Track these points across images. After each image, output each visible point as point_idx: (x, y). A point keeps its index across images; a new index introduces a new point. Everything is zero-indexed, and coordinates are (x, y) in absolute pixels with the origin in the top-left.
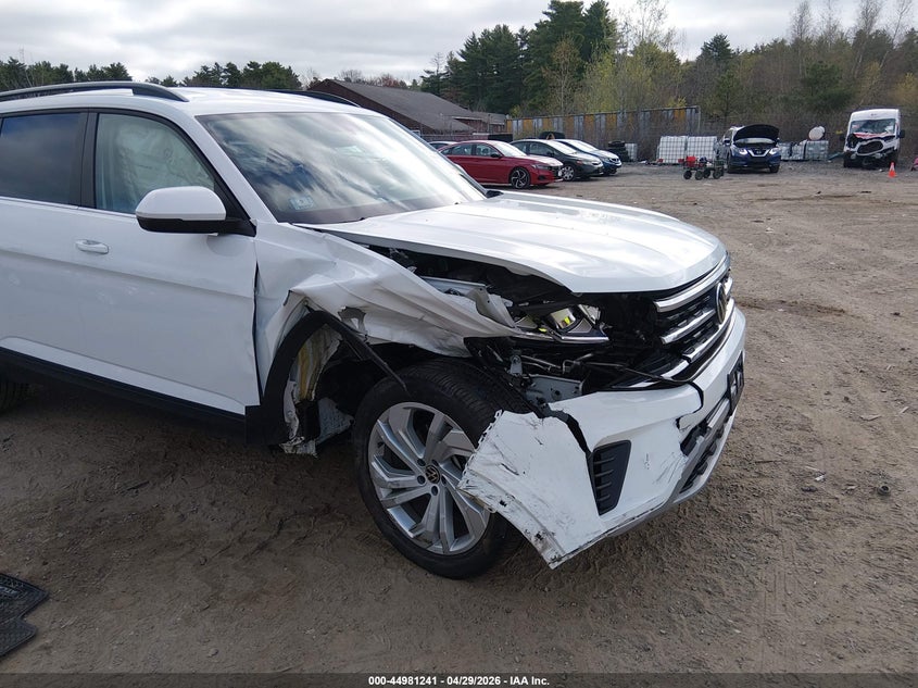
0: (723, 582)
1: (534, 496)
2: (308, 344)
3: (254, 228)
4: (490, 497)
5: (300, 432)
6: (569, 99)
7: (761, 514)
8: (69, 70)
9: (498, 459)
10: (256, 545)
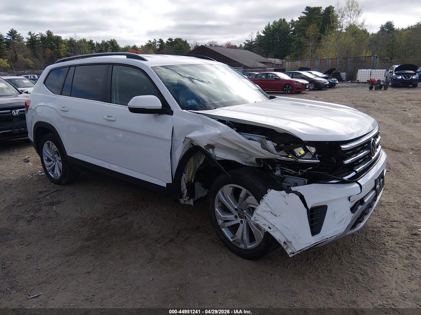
0: (369, 271)
1: (283, 226)
2: (192, 159)
3: (172, 112)
4: (264, 225)
5: (187, 195)
6: (314, 52)
7: (390, 243)
8: (93, 42)
9: (268, 209)
10: (169, 240)
